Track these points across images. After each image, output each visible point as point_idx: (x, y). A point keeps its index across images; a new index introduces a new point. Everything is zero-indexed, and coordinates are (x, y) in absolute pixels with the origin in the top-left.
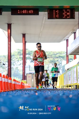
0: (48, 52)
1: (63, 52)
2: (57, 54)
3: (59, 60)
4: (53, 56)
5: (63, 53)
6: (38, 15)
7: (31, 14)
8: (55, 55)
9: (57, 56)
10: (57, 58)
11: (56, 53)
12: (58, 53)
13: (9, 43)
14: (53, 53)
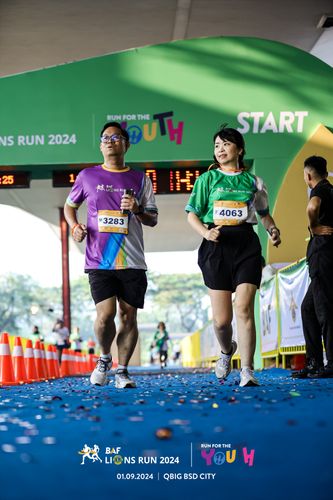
2: (189, 279)
3: (194, 296)
4: (179, 285)
8: (184, 282)
9: (189, 284)
10: (190, 289)
11: (185, 279)
13: (65, 256)
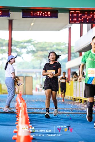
0: (40, 42)
1: (63, 43)
5: (61, 44)
6: (57, 18)
7: (47, 17)
8: (51, 47)
11: (52, 45)
12: (55, 44)
14: (48, 44)
